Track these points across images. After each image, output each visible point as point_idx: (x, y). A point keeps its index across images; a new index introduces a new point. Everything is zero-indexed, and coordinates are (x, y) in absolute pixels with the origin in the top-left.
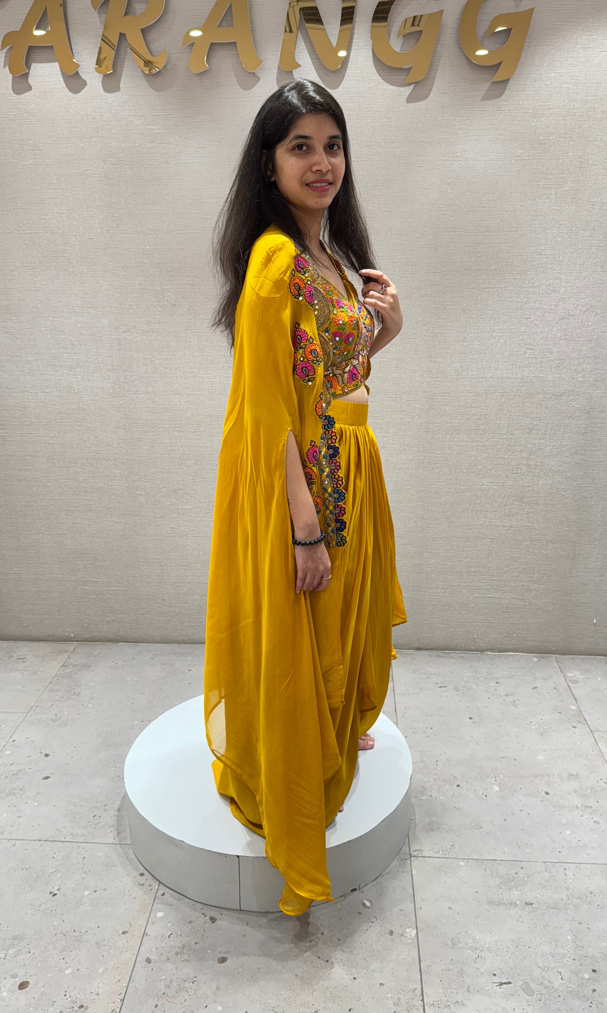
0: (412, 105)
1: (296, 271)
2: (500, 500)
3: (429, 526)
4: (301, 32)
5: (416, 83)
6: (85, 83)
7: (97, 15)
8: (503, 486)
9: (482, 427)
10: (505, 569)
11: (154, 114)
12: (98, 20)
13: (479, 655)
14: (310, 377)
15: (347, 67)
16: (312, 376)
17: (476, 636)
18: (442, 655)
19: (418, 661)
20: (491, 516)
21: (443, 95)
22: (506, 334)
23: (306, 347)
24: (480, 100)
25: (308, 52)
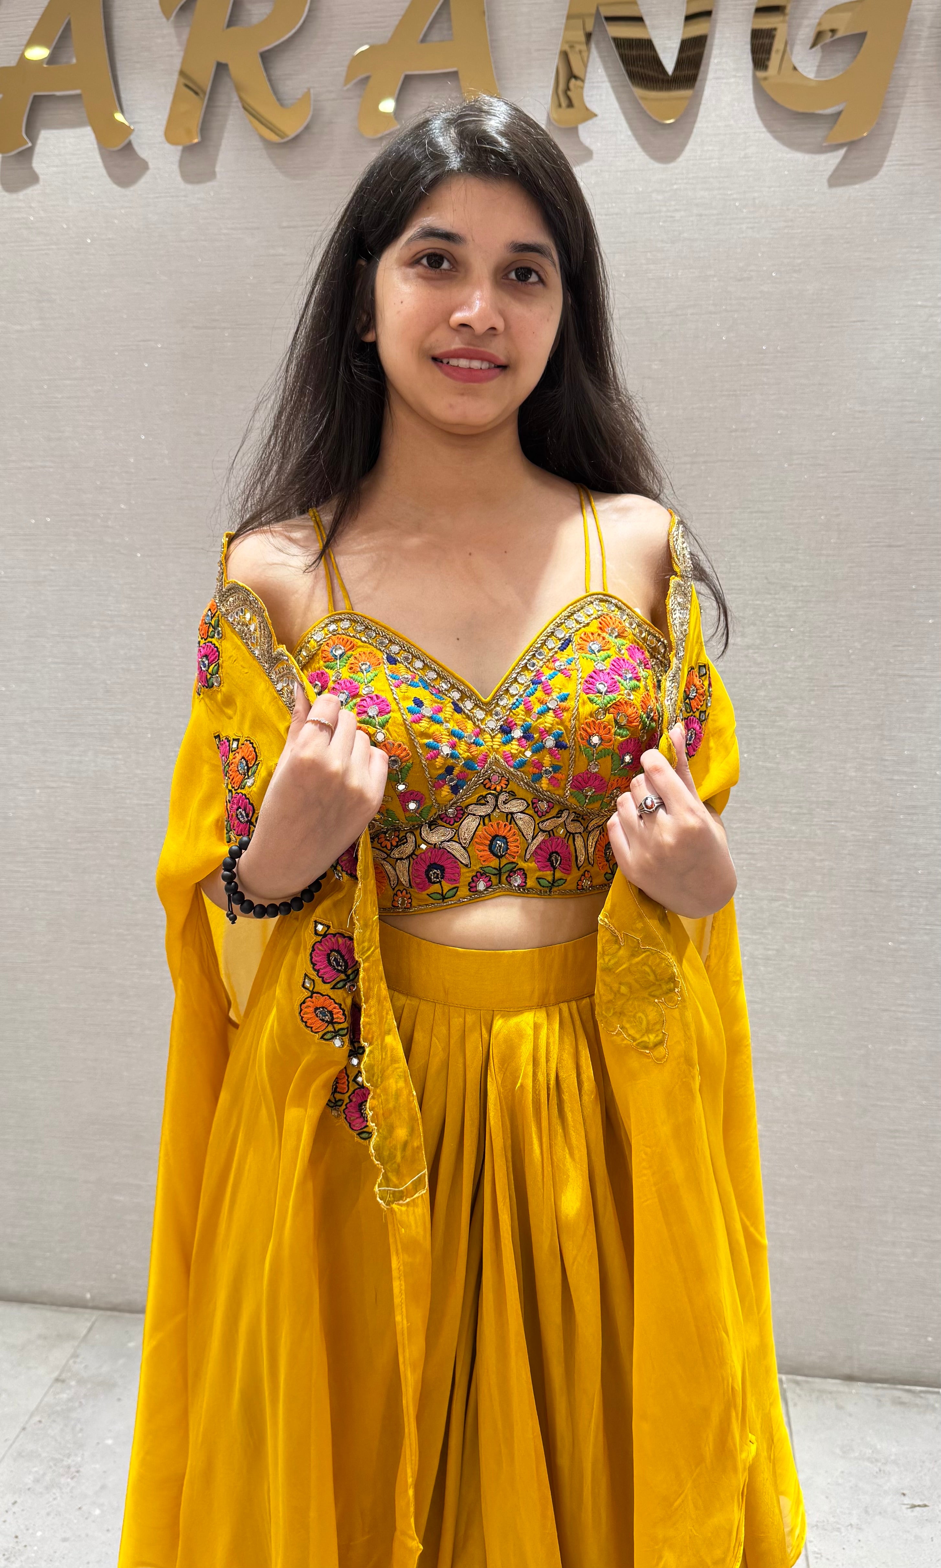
0: (839, 191)
3: (879, 1103)
4: (597, 48)
5: (851, 145)
6: (143, 166)
7: (172, 31)
11: (285, 224)
12: (174, 40)
15: (696, 115)
18: (906, 1397)
19: (850, 1415)
21: (912, 167)
25: (613, 87)
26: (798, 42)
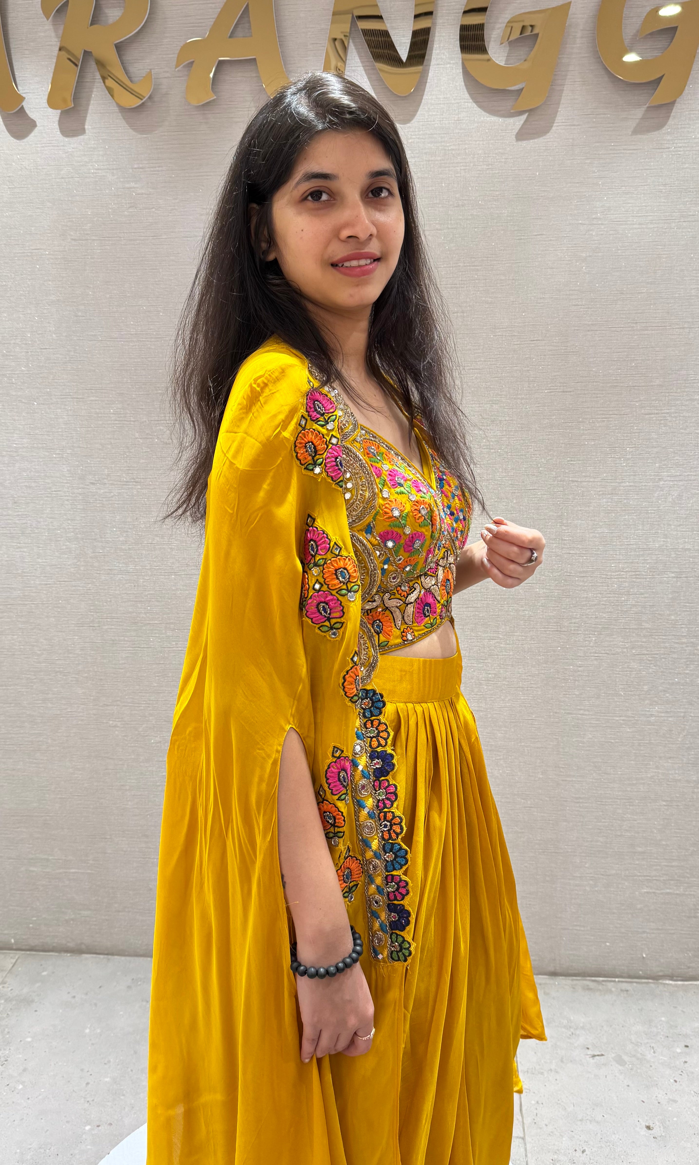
0: (524, 143)
1: (309, 418)
2: (680, 740)
3: (567, 779)
4: (353, 42)
5: (531, 111)
6: (32, 124)
7: (51, 27)
8: (684, 717)
9: (647, 626)
10: (692, 849)
11: (136, 166)
12: (53, 34)
13: (652, 985)
14: (333, 621)
15: (424, 91)
16: (339, 620)
17: (646, 955)
18: (592, 985)
19: (554, 998)
20: (665, 765)
21: (572, 127)
22: (681, 483)
23: (325, 563)
24: (630, 133)
25: (365, 70)
26: (492, 39)
